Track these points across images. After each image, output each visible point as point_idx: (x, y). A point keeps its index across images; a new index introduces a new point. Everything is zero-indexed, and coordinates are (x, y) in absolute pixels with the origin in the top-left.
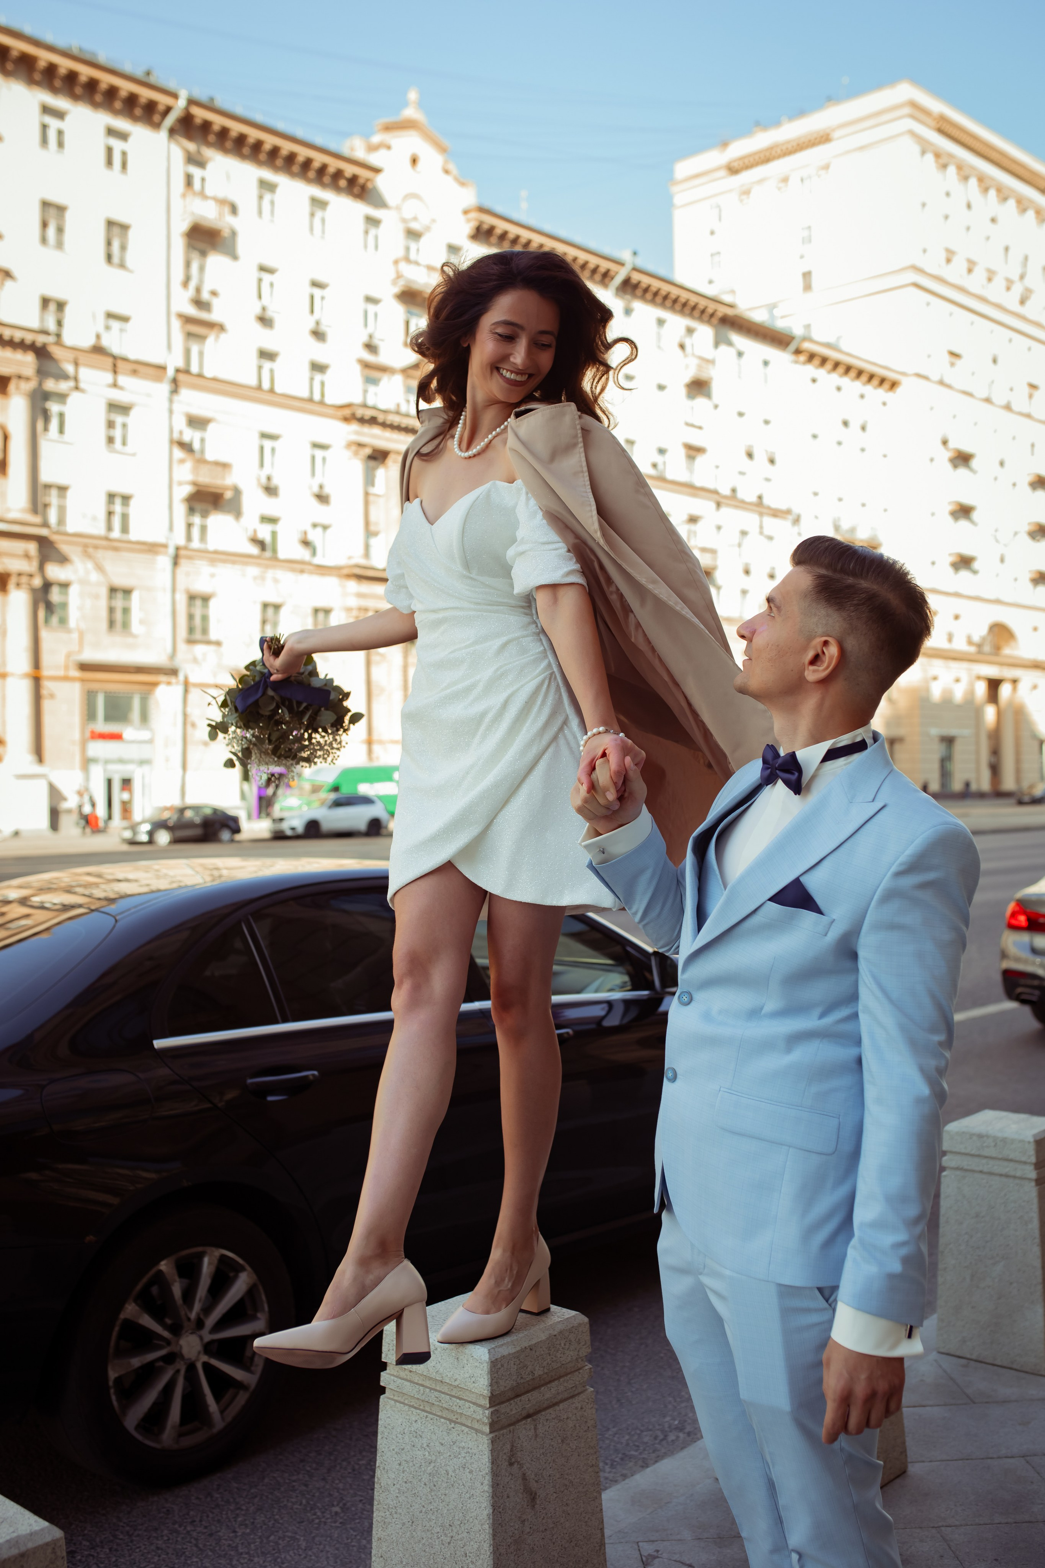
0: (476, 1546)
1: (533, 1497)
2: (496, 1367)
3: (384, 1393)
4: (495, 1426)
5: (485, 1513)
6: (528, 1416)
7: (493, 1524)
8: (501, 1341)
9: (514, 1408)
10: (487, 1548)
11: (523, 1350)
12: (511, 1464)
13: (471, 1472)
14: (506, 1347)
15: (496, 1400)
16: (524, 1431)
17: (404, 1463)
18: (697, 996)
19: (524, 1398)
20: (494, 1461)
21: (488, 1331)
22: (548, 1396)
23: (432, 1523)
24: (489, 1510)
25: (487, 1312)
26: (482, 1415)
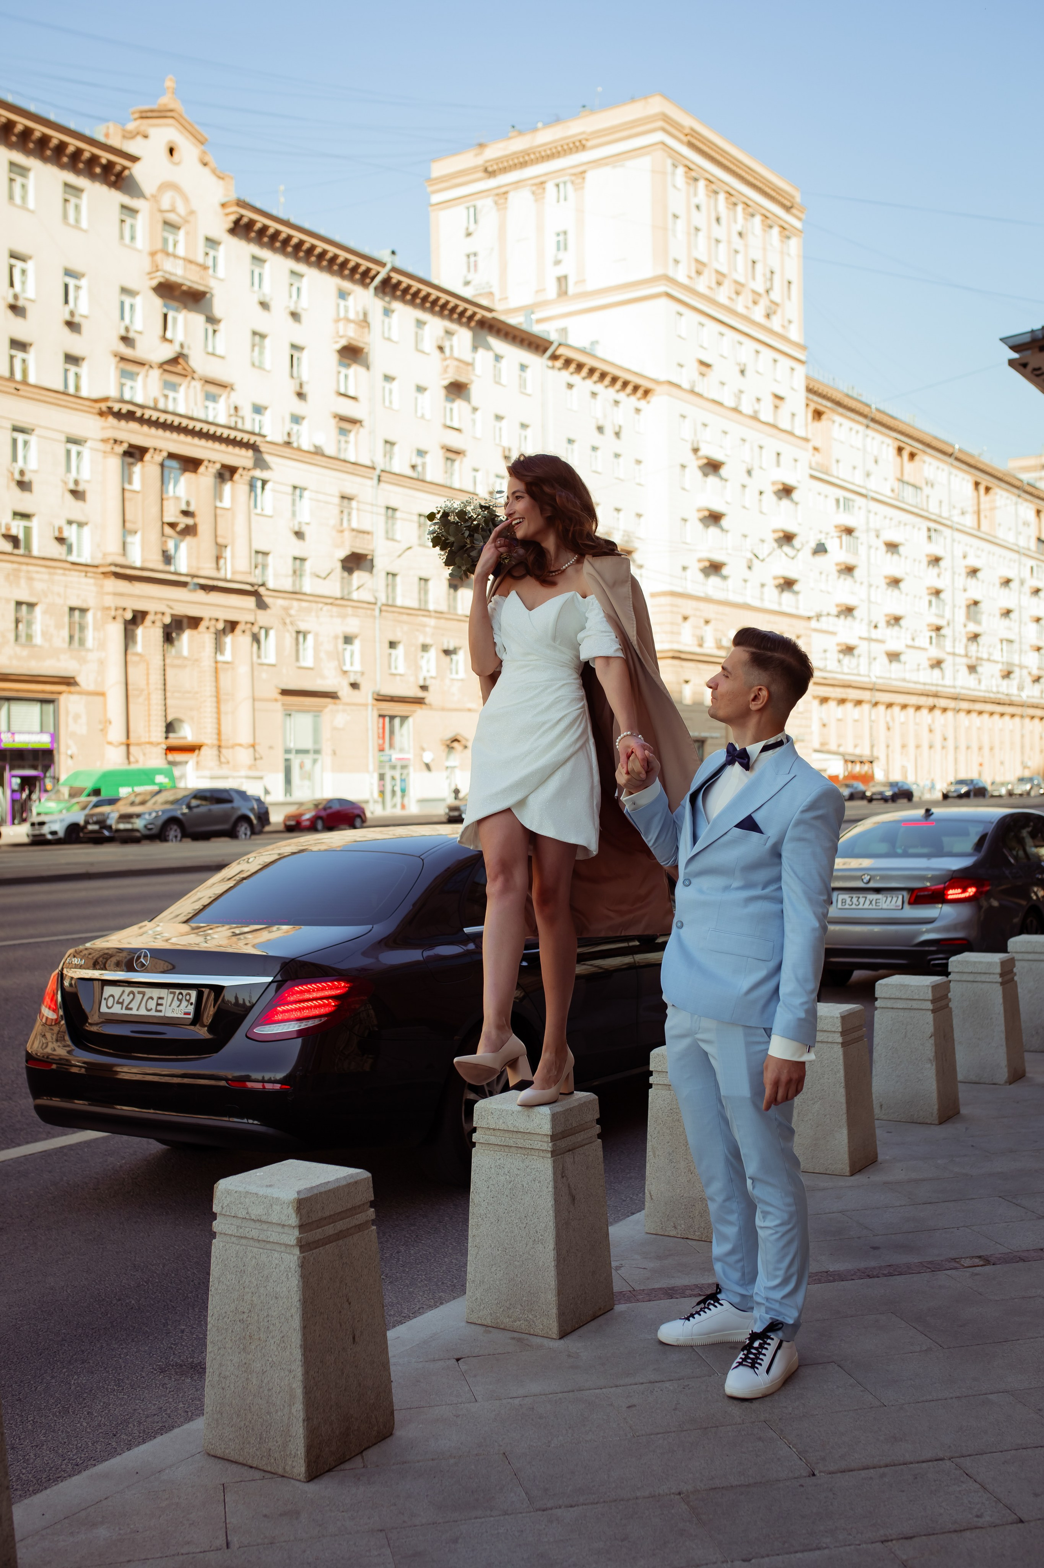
0: (544, 1225)
1: (573, 1198)
2: (554, 1117)
3: (474, 1146)
4: (554, 1153)
5: (550, 1204)
6: (569, 1151)
7: (555, 1210)
8: (554, 1105)
9: (563, 1144)
10: (551, 1224)
11: (567, 1110)
12: (563, 1177)
13: (540, 1182)
14: (558, 1108)
15: (554, 1138)
16: (568, 1158)
17: (491, 1187)
18: (694, 881)
19: (568, 1138)
20: (555, 1173)
21: (546, 1099)
22: (579, 1140)
23: (513, 1218)
24: (553, 1202)
25: (544, 1089)
26: (547, 1145)
